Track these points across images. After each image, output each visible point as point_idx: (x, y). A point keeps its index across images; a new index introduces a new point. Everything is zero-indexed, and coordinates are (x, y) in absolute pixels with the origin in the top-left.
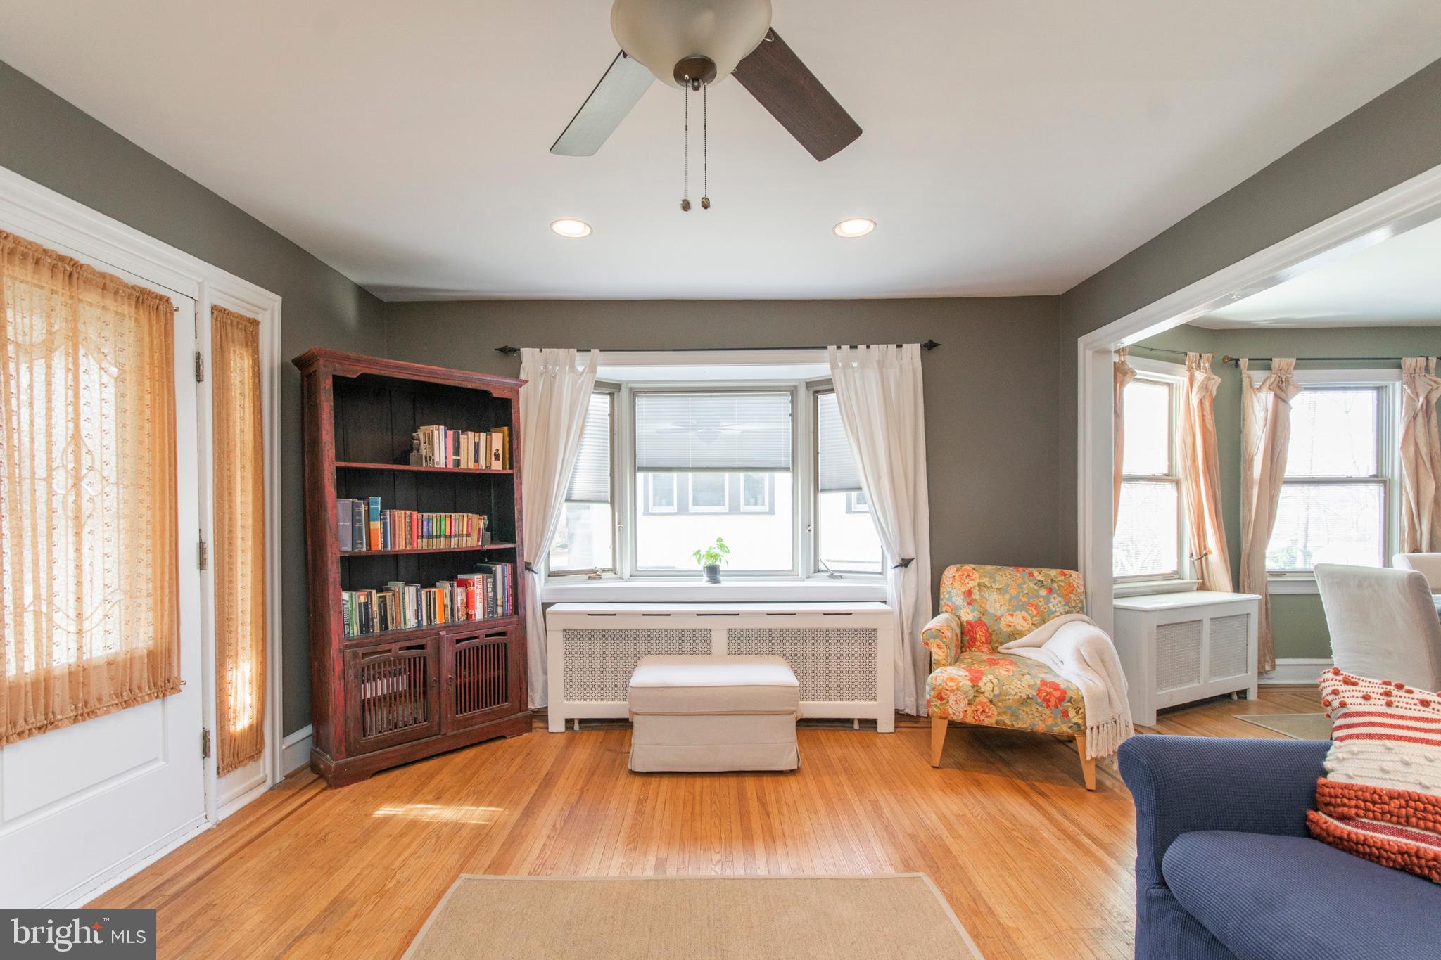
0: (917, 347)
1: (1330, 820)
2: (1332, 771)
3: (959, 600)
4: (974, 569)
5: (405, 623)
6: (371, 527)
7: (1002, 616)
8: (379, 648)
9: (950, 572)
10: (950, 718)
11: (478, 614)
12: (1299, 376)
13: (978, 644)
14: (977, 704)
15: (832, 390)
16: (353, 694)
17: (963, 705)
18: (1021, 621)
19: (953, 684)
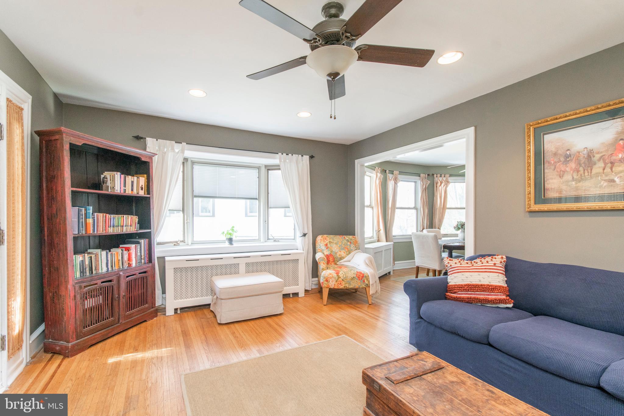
0: (308, 157)
1: (451, 294)
2: (450, 282)
3: (323, 248)
4: (327, 236)
5: (102, 270)
6: (87, 222)
7: (337, 252)
8: (92, 283)
9: (319, 238)
10: (330, 287)
11: (134, 264)
12: (400, 177)
13: (330, 262)
14: (339, 281)
15: (280, 169)
16: (79, 307)
17: (334, 282)
18: (343, 254)
19: (331, 276)
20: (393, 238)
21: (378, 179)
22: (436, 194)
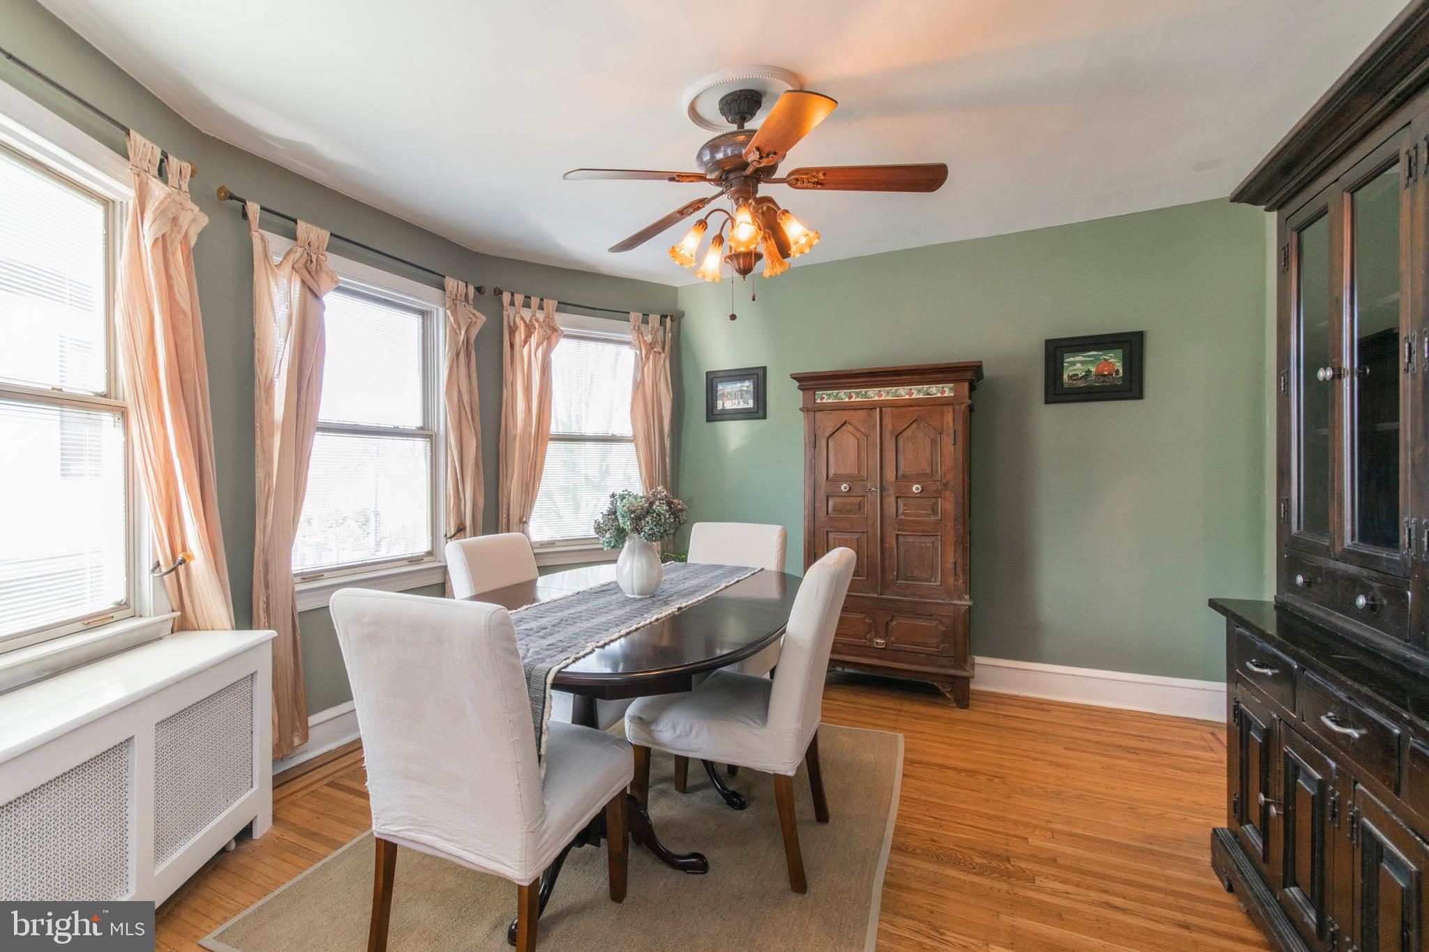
12: (337, 266)
20: (298, 588)
21: (149, 216)
22: (508, 376)
